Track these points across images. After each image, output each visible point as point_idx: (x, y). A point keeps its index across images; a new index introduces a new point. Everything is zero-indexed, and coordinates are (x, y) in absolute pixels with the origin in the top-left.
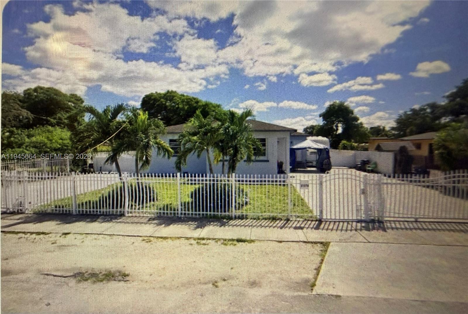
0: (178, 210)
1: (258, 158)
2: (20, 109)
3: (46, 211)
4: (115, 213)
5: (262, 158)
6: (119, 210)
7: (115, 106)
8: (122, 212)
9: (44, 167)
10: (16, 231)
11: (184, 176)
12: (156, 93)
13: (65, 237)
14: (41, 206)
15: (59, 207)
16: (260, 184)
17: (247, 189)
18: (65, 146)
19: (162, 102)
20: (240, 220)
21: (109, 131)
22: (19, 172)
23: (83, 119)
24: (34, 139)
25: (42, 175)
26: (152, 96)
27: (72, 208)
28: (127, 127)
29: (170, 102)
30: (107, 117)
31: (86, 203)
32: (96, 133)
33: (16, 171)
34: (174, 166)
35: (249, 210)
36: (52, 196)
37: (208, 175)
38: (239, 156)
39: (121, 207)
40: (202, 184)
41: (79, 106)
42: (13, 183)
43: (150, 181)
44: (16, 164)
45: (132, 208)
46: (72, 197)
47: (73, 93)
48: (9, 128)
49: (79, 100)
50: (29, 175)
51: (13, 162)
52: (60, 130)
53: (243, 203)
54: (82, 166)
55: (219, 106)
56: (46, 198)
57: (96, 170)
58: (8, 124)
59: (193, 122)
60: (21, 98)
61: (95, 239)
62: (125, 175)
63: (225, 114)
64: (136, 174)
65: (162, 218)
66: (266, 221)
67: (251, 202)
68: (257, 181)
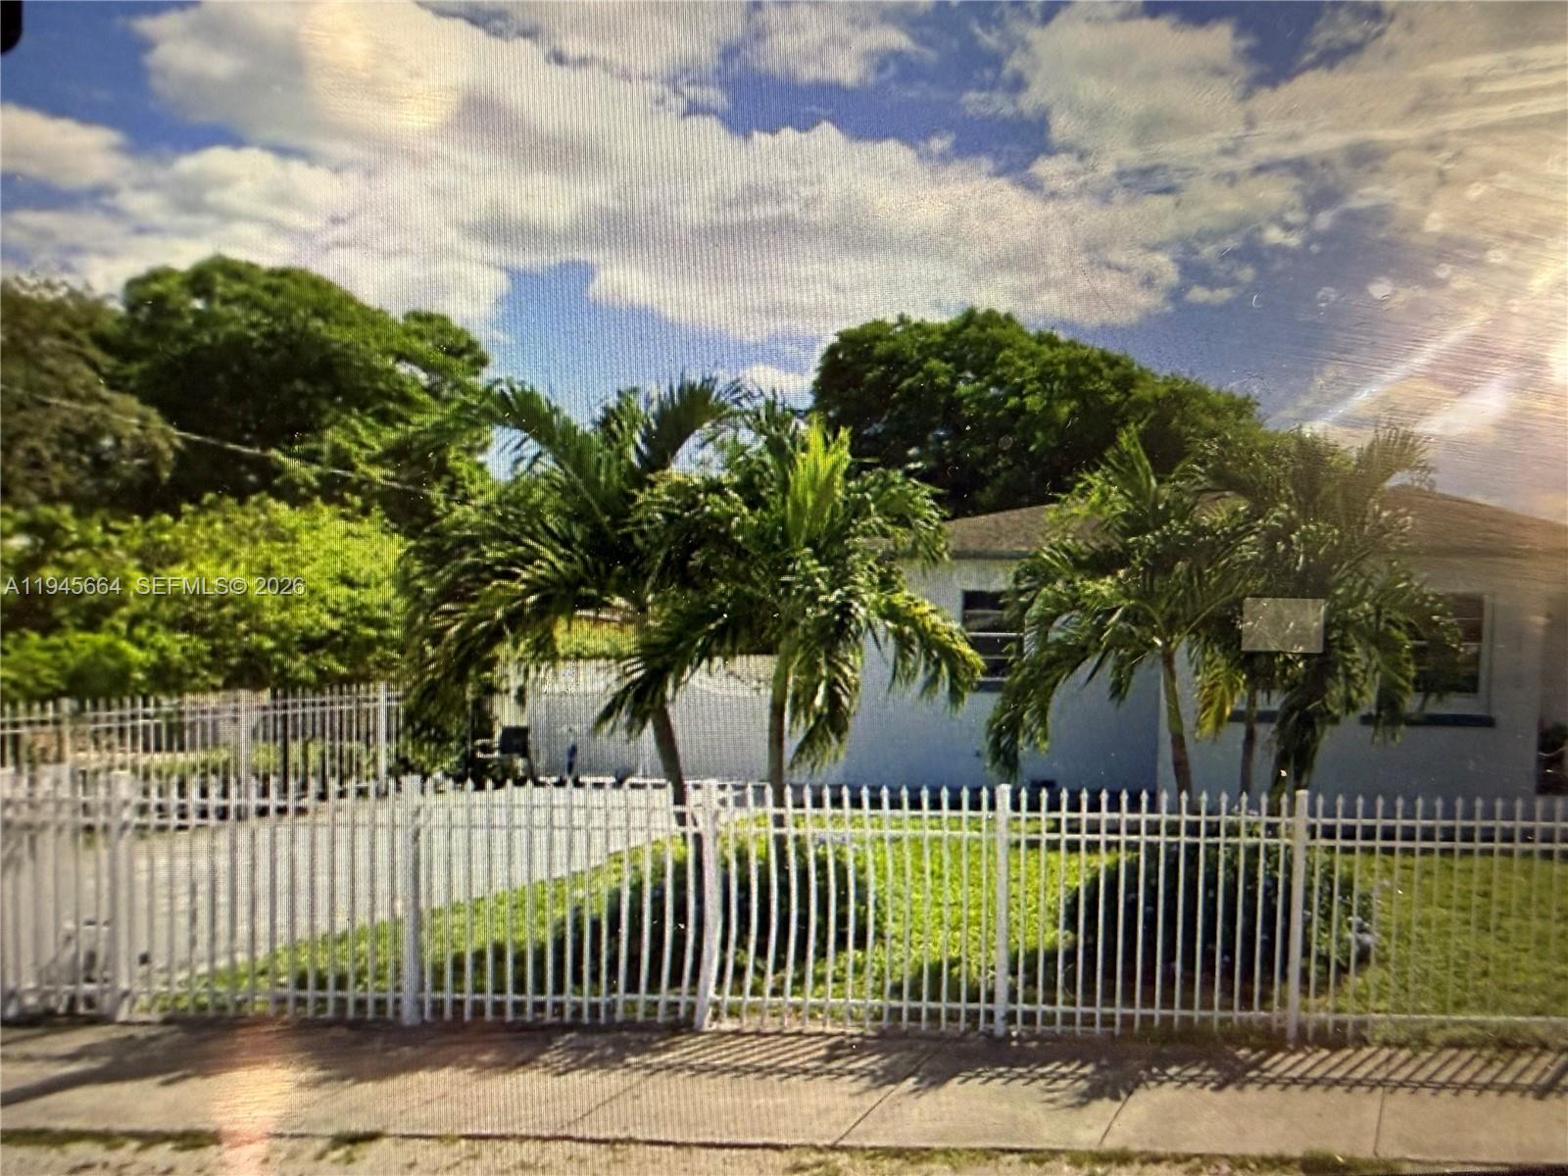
0: (991, 997)
1: (1434, 707)
2: (105, 393)
3: (239, 1005)
4: (640, 1017)
5: (1457, 704)
6: (665, 996)
7: (664, 389)
8: (682, 1011)
9: (237, 748)
10: (61, 1125)
11: (1034, 806)
12: (902, 320)
13: (349, 1160)
14: (214, 974)
15: (321, 984)
16: (1444, 852)
17: (1370, 875)
18: (370, 622)
19: (931, 375)
20: (1325, 1053)
21: (628, 537)
22: (84, 778)
23: (481, 466)
24: (180, 577)
25: (225, 794)
26: (878, 338)
27: (398, 989)
28: (731, 517)
29: (979, 378)
30: (621, 455)
31: (479, 956)
32: (554, 551)
33: (65, 769)
34: (984, 745)
35: (1373, 993)
36: (282, 919)
37: (1164, 798)
38: (1337, 692)
39: (676, 979)
40: (1133, 847)
41: (458, 385)
42: (47, 841)
43: (847, 830)
44: (66, 729)
45: (738, 990)
46: (396, 922)
47: (424, 307)
48: (28, 507)
49: (464, 351)
50: (146, 793)
51: (50, 715)
52: (341, 525)
53: (1348, 960)
54: (463, 741)
55: (1242, 407)
56: (243, 929)
57: (541, 764)
58: (27, 483)
59: (1095, 498)
60: (108, 326)
61: (524, 1166)
62: (705, 795)
63: (1269, 454)
64: (769, 791)
65: (905, 1043)
66: (1467, 1055)
67: (1392, 951)
68: (1428, 835)
